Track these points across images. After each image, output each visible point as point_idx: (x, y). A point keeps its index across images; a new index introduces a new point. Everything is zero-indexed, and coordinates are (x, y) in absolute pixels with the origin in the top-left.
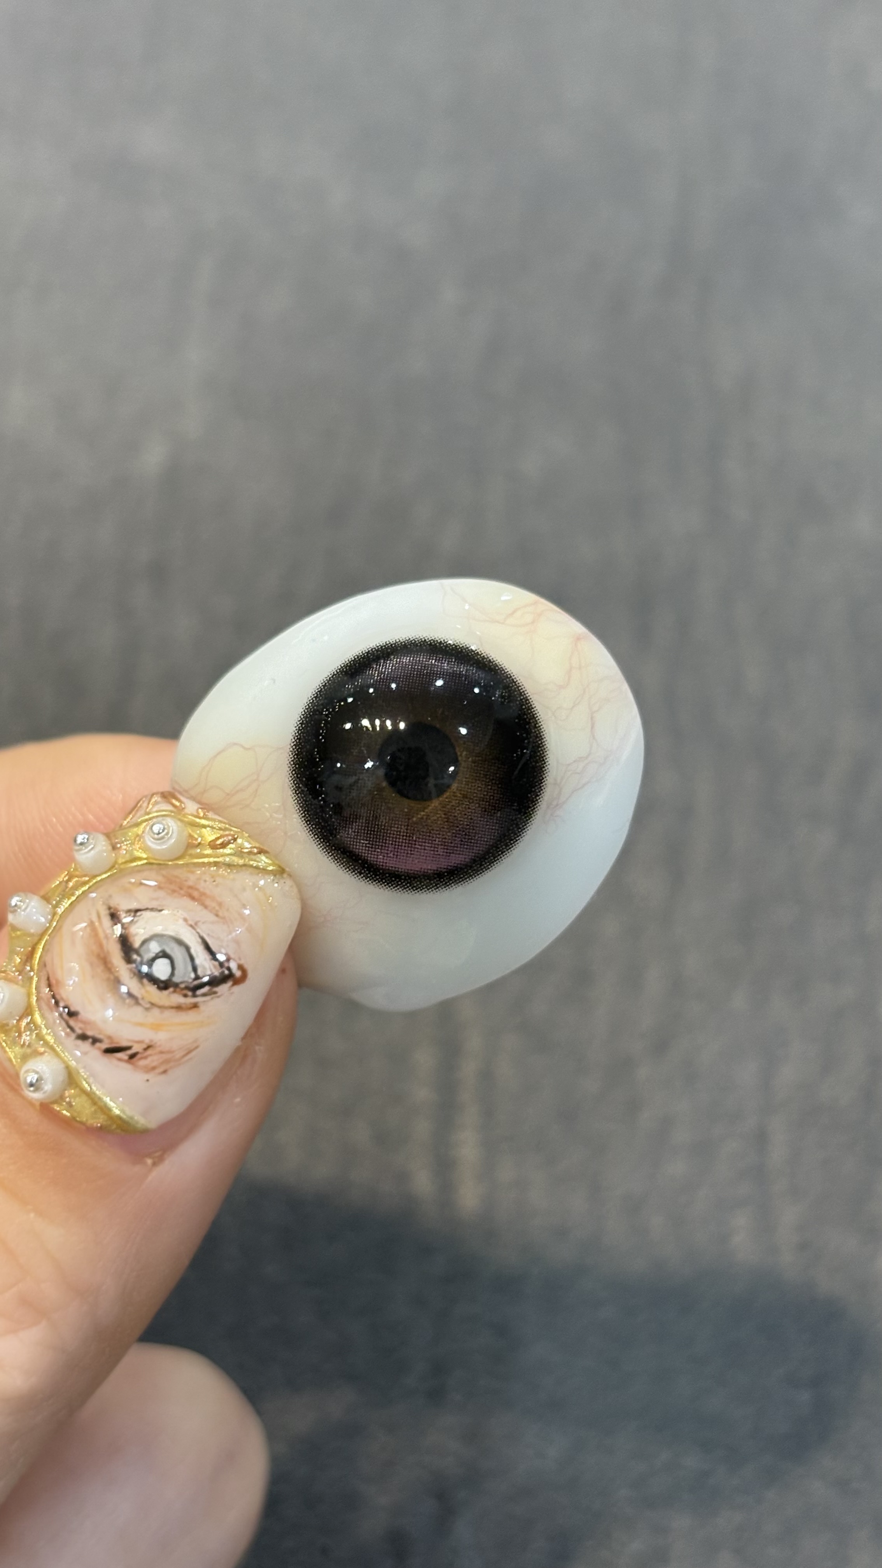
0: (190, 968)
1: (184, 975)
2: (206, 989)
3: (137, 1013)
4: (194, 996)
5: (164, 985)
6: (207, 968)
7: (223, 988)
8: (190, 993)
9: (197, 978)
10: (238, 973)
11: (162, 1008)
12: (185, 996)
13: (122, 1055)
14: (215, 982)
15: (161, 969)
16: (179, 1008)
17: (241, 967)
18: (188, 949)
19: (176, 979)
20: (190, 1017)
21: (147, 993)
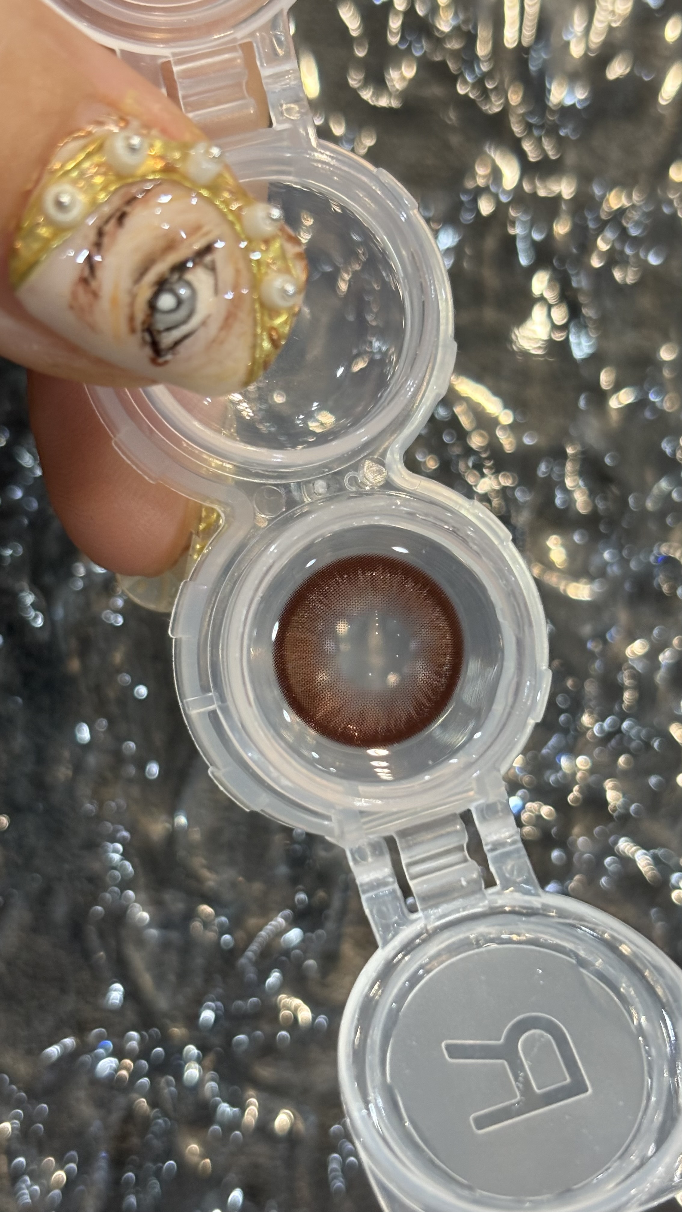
0: (169, 325)
1: (161, 322)
2: (148, 338)
3: (126, 282)
4: (144, 331)
5: (152, 306)
6: (167, 339)
7: (148, 351)
8: (146, 326)
9: (159, 332)
10: (161, 360)
11: (132, 304)
12: (144, 323)
13: (87, 273)
14: (155, 346)
15: (166, 301)
16: (131, 319)
17: (166, 362)
18: (185, 321)
19: (159, 317)
20: (123, 326)
21: (145, 292)
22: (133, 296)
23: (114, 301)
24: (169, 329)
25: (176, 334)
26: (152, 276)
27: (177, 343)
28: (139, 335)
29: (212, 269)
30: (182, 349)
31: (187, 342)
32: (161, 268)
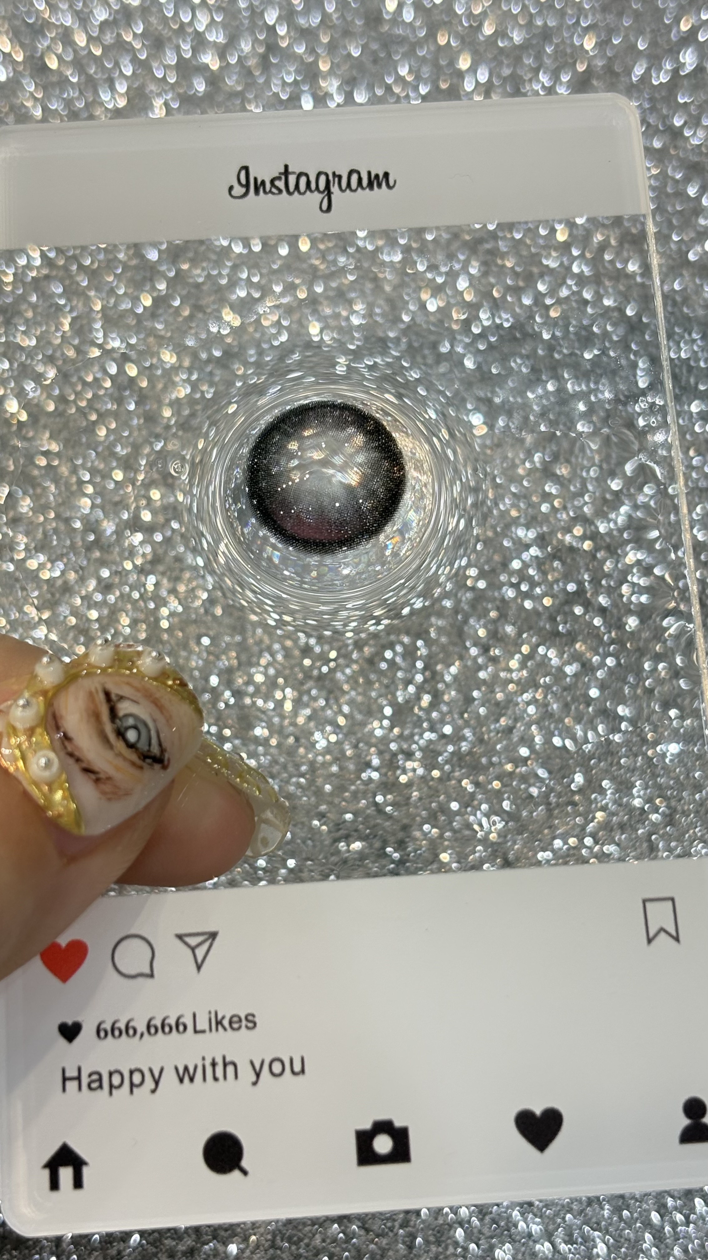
0: (147, 743)
1: (143, 746)
5: (131, 746)
8: (142, 758)
9: (149, 751)
13: (92, 776)
14: (156, 760)
15: (131, 736)
20: (136, 772)
21: (120, 745)
22: (119, 755)
23: (117, 769)
24: (150, 745)
25: (154, 741)
26: (112, 737)
27: (160, 744)
28: (145, 765)
29: (121, 698)
30: (165, 745)
31: (162, 740)
32: (109, 728)
